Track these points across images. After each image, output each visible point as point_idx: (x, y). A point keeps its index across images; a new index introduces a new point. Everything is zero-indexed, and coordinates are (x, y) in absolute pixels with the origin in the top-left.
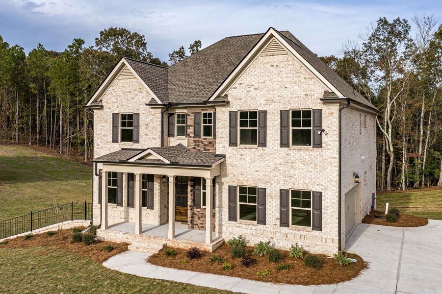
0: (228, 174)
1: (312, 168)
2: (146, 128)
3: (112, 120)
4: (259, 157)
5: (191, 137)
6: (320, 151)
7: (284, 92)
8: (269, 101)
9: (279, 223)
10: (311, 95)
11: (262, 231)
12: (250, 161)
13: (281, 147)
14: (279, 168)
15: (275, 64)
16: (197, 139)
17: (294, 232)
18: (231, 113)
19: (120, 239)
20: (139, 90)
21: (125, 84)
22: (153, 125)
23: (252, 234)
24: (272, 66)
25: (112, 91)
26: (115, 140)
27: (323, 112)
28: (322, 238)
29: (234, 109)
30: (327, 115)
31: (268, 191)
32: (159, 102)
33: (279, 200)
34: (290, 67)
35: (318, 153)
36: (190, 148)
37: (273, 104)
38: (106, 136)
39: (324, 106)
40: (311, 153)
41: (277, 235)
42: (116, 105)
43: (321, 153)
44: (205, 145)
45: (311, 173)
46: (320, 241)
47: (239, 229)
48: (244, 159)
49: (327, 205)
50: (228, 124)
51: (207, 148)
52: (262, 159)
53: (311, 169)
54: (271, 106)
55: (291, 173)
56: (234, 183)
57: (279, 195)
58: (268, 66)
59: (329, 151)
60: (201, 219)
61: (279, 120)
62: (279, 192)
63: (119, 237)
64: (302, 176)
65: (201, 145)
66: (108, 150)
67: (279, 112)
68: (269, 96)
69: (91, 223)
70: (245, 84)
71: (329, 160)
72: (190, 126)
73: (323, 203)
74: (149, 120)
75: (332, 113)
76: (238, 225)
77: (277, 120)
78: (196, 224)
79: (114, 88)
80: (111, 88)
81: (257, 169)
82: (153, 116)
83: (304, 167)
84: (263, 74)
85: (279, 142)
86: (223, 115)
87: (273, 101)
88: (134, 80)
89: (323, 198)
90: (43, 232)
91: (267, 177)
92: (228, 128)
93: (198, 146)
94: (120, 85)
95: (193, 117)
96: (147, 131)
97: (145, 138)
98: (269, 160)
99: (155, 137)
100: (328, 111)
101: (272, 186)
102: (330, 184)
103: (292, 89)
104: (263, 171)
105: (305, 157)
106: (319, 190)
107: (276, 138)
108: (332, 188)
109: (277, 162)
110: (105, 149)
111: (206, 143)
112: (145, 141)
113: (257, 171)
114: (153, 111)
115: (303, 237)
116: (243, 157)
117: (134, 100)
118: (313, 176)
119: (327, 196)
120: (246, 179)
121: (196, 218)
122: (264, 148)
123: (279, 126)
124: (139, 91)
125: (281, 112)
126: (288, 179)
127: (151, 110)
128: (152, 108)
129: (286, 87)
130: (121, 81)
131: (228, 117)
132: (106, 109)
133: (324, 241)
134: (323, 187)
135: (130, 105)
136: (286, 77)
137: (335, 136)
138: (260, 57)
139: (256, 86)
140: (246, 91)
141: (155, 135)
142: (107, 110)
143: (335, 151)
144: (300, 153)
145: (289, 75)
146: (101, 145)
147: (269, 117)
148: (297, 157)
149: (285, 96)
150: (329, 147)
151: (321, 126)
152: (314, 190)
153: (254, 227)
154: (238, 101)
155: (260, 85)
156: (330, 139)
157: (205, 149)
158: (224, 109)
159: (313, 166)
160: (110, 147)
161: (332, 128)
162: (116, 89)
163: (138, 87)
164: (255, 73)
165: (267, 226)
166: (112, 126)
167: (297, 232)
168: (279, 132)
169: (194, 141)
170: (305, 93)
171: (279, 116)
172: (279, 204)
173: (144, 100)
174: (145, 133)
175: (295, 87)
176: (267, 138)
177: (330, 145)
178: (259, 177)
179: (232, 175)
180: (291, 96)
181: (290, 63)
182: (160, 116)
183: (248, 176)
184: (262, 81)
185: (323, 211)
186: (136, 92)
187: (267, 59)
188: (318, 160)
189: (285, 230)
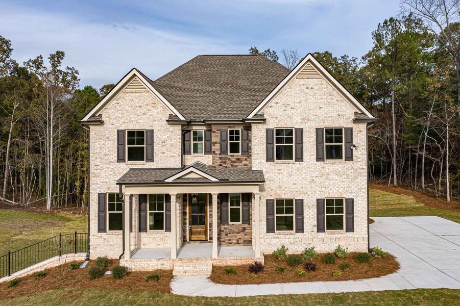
0: (265, 188)
1: (345, 178)
2: (162, 146)
3: (116, 137)
4: (296, 171)
5: (216, 154)
6: (351, 163)
7: (319, 112)
8: (305, 120)
9: (316, 230)
10: (343, 115)
11: (300, 239)
12: (287, 175)
13: (317, 161)
14: (316, 180)
15: (310, 87)
16: (223, 156)
17: (330, 236)
18: (267, 130)
19: (152, 266)
20: (153, 105)
21: (133, 98)
22: (171, 142)
23: (291, 243)
24: (307, 88)
25: (116, 105)
26: (120, 159)
27: (354, 130)
28: (354, 238)
29: (271, 127)
30: (357, 132)
31: (305, 202)
32: (182, 118)
33: (316, 209)
34: (324, 90)
35: (350, 166)
36: (215, 165)
37: (309, 122)
38: (108, 155)
39: (354, 125)
40: (343, 165)
41: (314, 241)
42: (121, 121)
43: (353, 165)
44: (232, 162)
45: (344, 183)
46: (352, 241)
47: (277, 240)
48: (282, 173)
49: (358, 209)
50: (265, 141)
51: (235, 164)
52: (299, 173)
53: (344, 180)
54: (307, 124)
55: (327, 184)
56: (272, 197)
57: (316, 204)
58: (304, 88)
59: (359, 163)
60: (229, 235)
61: (315, 137)
62: (316, 202)
63: (151, 265)
64: (336, 185)
65: (228, 162)
66: (111, 171)
67: (315, 130)
68: (305, 115)
69: (88, 256)
70: (281, 103)
71: (359, 170)
72: (216, 143)
73: (355, 207)
74: (166, 137)
75: (361, 131)
76: (277, 236)
77: (313, 137)
78: (223, 241)
79: (118, 102)
80: (115, 102)
81: (295, 182)
82: (171, 133)
83: (338, 178)
84: (298, 95)
85: (315, 157)
86: (259, 132)
87: (309, 120)
88: (147, 94)
89: (355, 204)
90: (26, 275)
91: (304, 189)
92: (265, 145)
93: (225, 163)
94: (127, 98)
95: (219, 135)
96: (164, 149)
97: (161, 156)
98: (306, 173)
99: (174, 155)
100: (357, 130)
101: (309, 197)
102: (361, 191)
103: (326, 110)
104: (301, 184)
105: (339, 169)
106: (351, 197)
107: (312, 153)
108: (362, 194)
109: (313, 175)
110: (106, 169)
111: (233, 160)
112: (161, 160)
113: (295, 184)
114: (171, 128)
115: (337, 240)
116: (280, 171)
117: (146, 116)
118: (345, 186)
119: (358, 202)
120: (284, 192)
121: (223, 235)
122: (301, 163)
123: (315, 142)
124: (153, 107)
125: (317, 129)
126: (324, 189)
127: (169, 126)
128: (169, 124)
129: (321, 108)
130: (128, 94)
131: (265, 134)
132: (107, 125)
133: (356, 240)
134: (355, 194)
135: (141, 121)
136: (321, 99)
137: (364, 151)
138: (295, 79)
139: (292, 105)
140: (282, 110)
141: (174, 153)
142: (109, 126)
143: (364, 162)
144: (334, 165)
145: (323, 97)
146: (101, 166)
147: (305, 134)
148: (331, 169)
149: (320, 116)
150: (359, 160)
151: (352, 142)
152: (347, 197)
153: (292, 236)
154: (274, 119)
155: (296, 104)
156: (360, 153)
157: (232, 166)
158: (260, 126)
159: (346, 176)
160: (113, 167)
161: (362, 144)
162: (122, 103)
163: (152, 102)
164: (291, 94)
165: (305, 233)
166: (116, 144)
167: (332, 235)
168: (315, 148)
169: (221, 158)
170: (337, 113)
171: (315, 133)
172: (316, 213)
173: (160, 116)
174: (162, 151)
175: (329, 108)
176: (304, 153)
177: (360, 158)
178: (297, 190)
179: (269, 189)
180: (325, 115)
181: (324, 86)
182: (179, 132)
183: (285, 189)
184: (297, 101)
185: (355, 214)
186: (149, 107)
187: (302, 81)
188: (350, 171)
189: (322, 235)
